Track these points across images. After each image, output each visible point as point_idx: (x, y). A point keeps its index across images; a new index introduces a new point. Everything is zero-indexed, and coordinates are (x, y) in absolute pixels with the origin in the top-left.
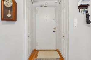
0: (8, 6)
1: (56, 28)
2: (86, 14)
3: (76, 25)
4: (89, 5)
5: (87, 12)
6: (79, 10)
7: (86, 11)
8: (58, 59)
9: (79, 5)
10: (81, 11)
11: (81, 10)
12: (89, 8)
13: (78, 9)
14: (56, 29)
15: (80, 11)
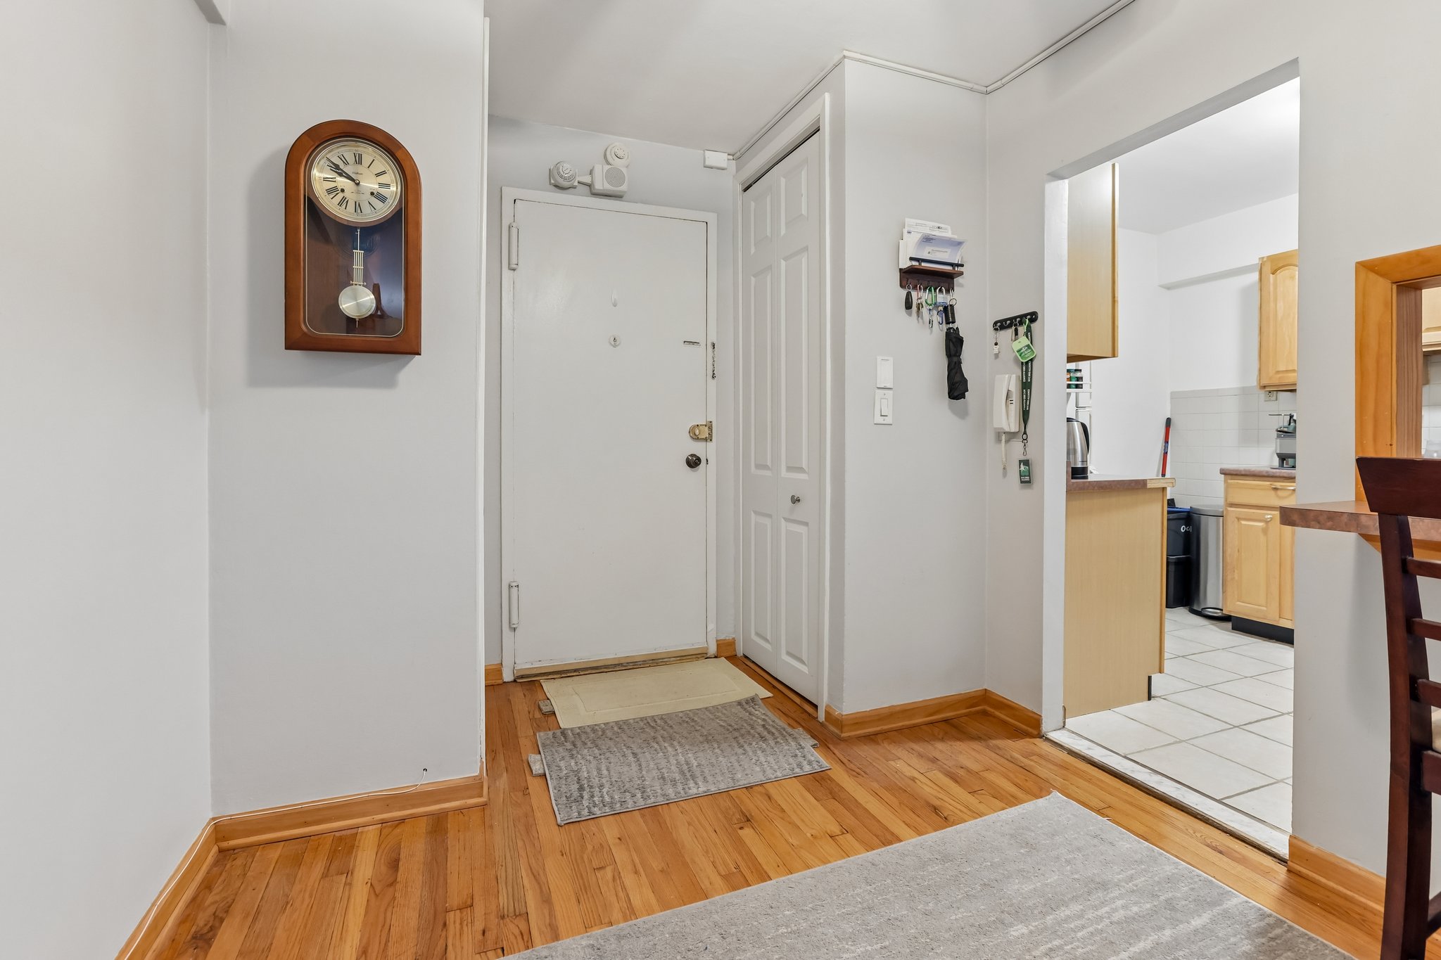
0: (346, 214)
1: (710, 426)
2: (945, 327)
3: (885, 403)
4: (961, 274)
5: (948, 313)
6: (904, 293)
7: (946, 308)
8: (752, 700)
9: (905, 264)
10: (919, 306)
11: (914, 294)
12: (961, 285)
13: (902, 286)
14: (709, 439)
15: (908, 305)
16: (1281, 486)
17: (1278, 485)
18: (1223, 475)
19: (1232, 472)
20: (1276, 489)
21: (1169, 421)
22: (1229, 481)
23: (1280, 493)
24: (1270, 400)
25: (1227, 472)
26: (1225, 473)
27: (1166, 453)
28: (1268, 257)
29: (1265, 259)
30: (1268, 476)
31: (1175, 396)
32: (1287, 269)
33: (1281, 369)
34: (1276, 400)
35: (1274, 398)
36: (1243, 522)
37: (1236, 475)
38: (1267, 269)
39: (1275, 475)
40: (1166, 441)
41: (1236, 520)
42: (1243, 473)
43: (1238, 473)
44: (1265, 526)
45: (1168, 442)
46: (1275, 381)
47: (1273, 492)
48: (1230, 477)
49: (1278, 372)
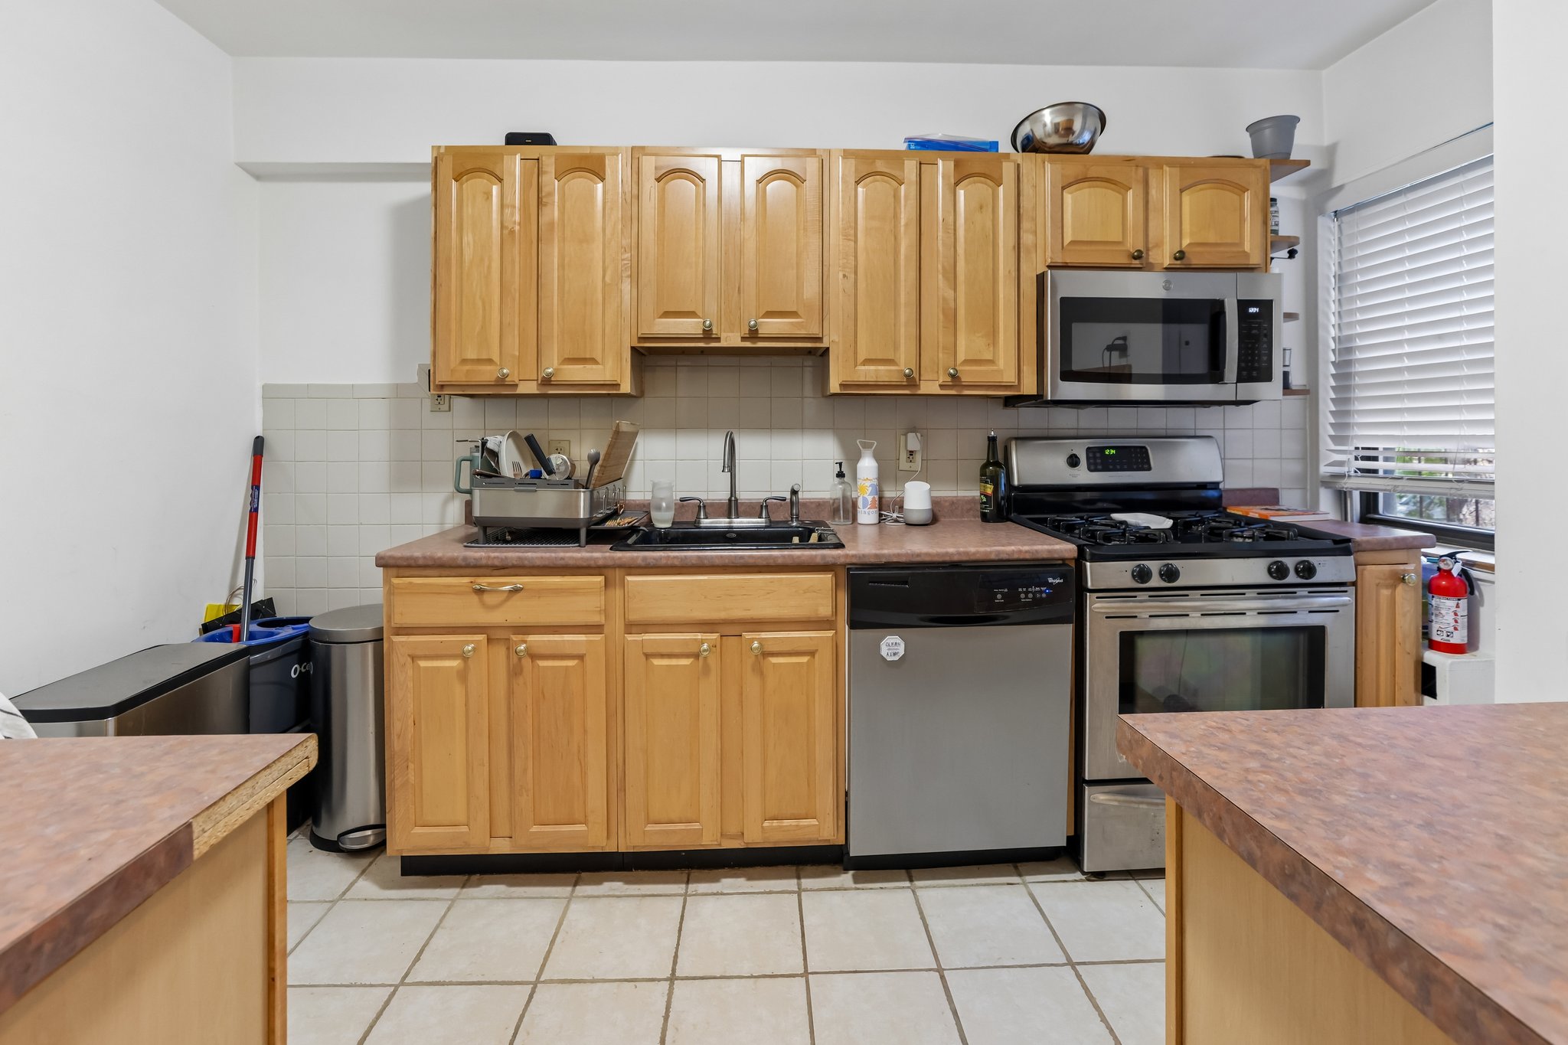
16: (489, 584)
17: (484, 582)
18: (382, 568)
19: (400, 562)
20: (480, 592)
21: (259, 444)
22: (395, 581)
23: (487, 598)
24: (439, 410)
25: (392, 562)
26: (382, 562)
27: (254, 512)
28: (447, 147)
29: (442, 150)
30: (468, 566)
31: (271, 394)
32: (480, 177)
33: (469, 357)
34: (450, 411)
35: (445, 407)
36: (423, 664)
37: (409, 566)
38: (446, 170)
39: (479, 563)
40: (255, 484)
41: (409, 660)
42: (421, 562)
43: (412, 562)
44: (462, 665)
45: (258, 488)
46: (460, 377)
47: (475, 598)
48: (394, 571)
49: (464, 361)
